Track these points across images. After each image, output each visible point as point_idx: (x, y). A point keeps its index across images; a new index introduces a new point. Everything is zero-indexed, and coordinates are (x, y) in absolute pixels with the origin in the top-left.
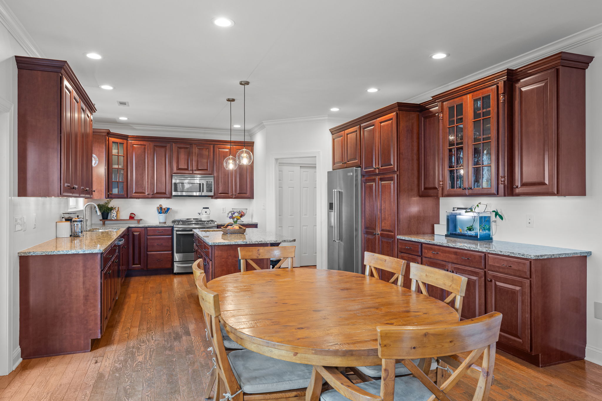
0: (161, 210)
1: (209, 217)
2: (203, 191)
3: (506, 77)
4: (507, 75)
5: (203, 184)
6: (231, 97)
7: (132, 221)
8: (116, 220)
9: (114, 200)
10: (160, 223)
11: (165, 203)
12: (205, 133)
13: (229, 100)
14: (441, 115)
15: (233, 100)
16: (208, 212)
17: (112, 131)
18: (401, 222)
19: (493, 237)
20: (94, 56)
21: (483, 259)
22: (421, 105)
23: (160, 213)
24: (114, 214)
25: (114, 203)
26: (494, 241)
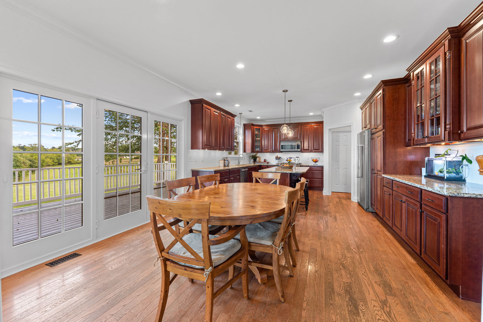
0: (277, 158)
1: (298, 162)
2: (295, 149)
3: (450, 35)
4: (450, 33)
5: (295, 145)
6: (290, 99)
7: (265, 163)
8: (259, 162)
9: (259, 153)
10: (276, 164)
11: (279, 155)
12: (298, 120)
13: (289, 101)
14: (413, 82)
15: (291, 101)
16: (298, 160)
17: (255, 124)
18: (386, 165)
19: (466, 179)
20: (219, 94)
21: (419, 193)
22: (405, 78)
23: (276, 159)
24: (258, 159)
25: (259, 155)
26: (467, 183)
